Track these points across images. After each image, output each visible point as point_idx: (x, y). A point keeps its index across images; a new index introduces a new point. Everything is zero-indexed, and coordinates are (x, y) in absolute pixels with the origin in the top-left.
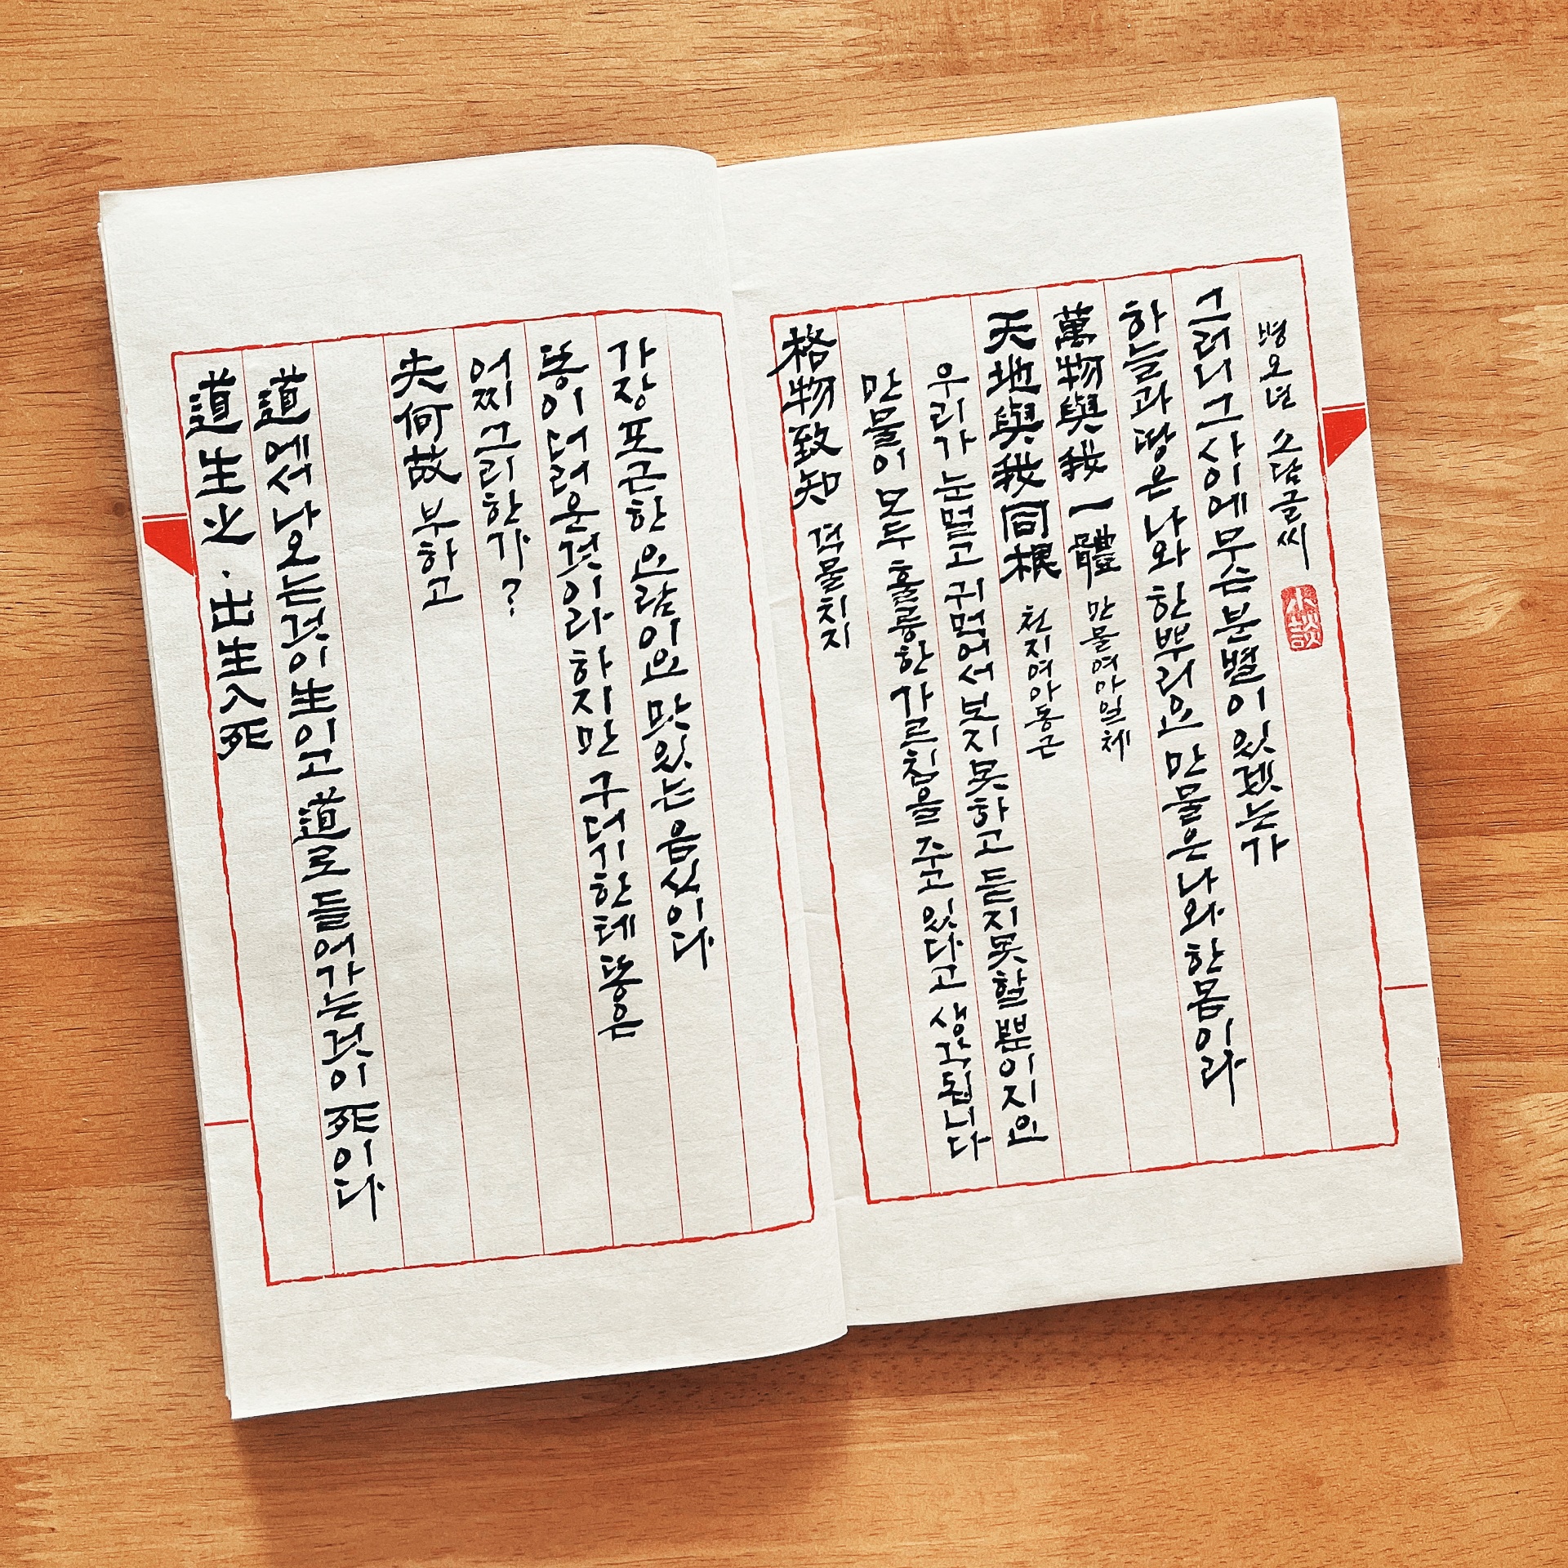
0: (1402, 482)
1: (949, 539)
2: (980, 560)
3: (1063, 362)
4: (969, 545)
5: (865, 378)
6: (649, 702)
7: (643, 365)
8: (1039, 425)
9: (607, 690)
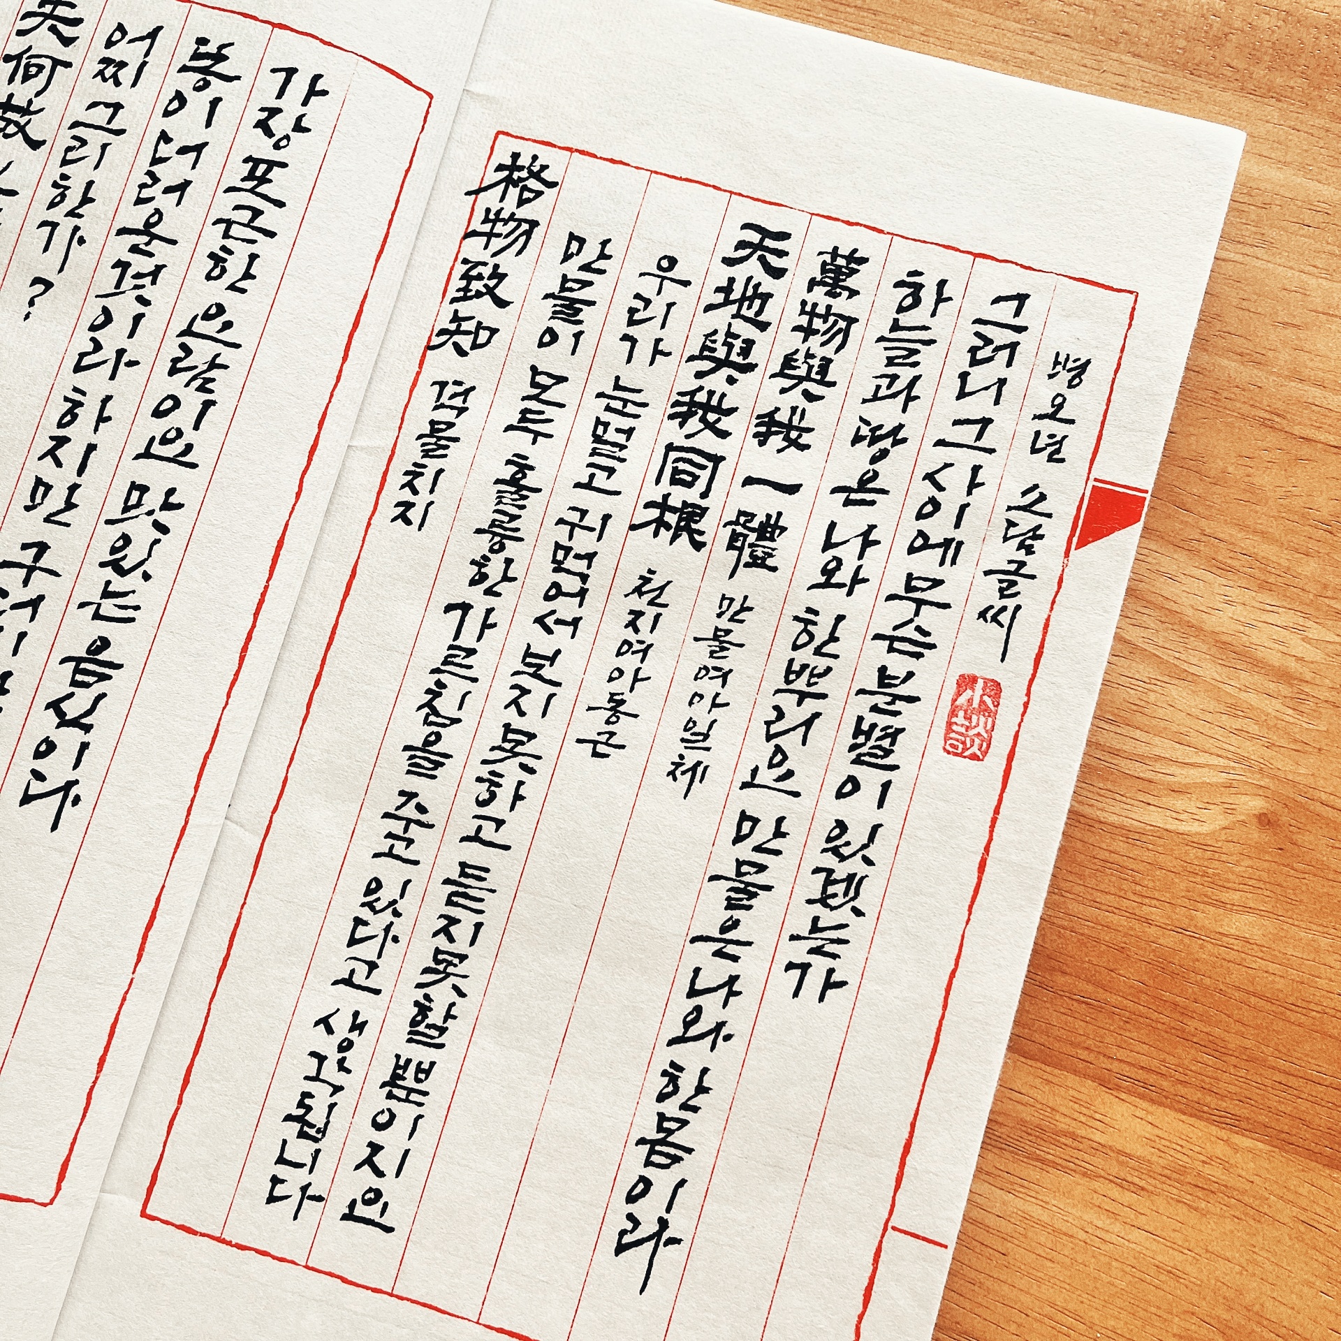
0: (1167, 612)
1: (591, 455)
2: (618, 493)
3: (808, 308)
4: (611, 471)
5: (572, 237)
6: (133, 483)
7: (305, 103)
8: (751, 368)
9: (91, 448)
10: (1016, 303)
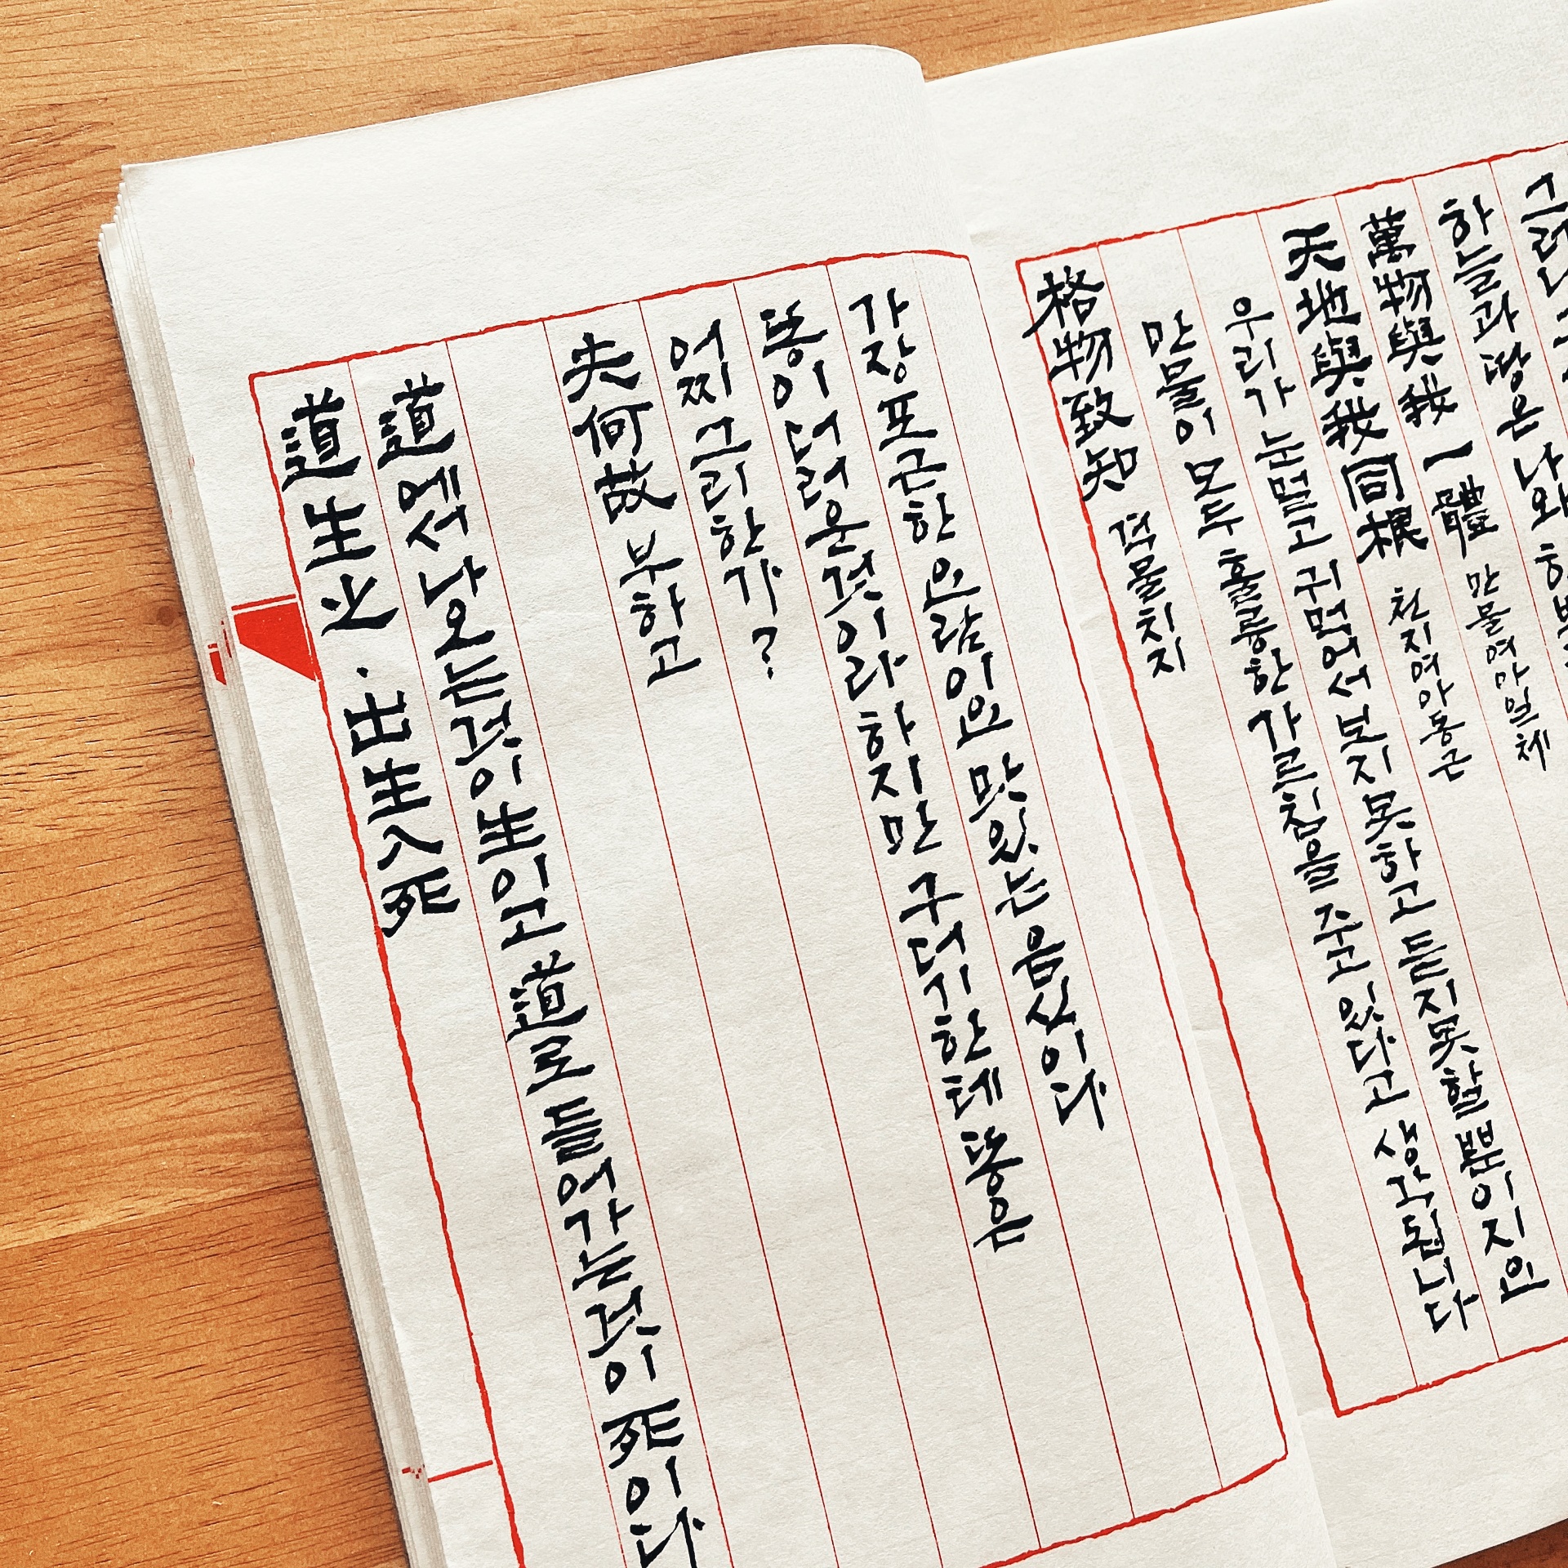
1: (1286, 515)
2: (1329, 537)
3: (1382, 283)
4: (1310, 520)
5: (1147, 326)
6: (971, 771)
7: (896, 324)
8: (1366, 363)
9: (914, 761)
10: (1545, 186)
